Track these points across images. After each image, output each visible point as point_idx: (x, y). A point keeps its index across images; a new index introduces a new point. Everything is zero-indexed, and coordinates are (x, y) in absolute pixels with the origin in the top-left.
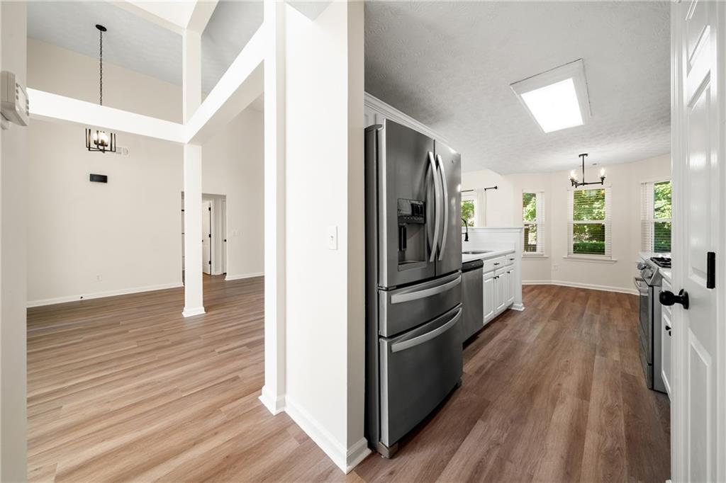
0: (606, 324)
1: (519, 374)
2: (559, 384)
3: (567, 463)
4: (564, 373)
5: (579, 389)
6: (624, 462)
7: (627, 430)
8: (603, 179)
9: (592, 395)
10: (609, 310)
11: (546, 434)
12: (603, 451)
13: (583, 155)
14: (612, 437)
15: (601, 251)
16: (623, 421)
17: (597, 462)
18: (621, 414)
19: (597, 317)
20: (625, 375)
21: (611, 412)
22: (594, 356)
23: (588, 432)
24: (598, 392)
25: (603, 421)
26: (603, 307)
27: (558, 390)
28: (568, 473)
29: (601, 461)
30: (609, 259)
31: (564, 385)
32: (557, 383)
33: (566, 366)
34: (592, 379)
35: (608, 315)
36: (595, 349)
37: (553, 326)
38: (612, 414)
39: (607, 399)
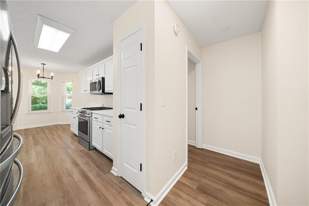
0: (60, 138)
1: (45, 178)
2: (66, 168)
3: (92, 188)
4: (63, 163)
5: (73, 165)
6: (101, 173)
7: (95, 165)
8: (52, 77)
9: (78, 163)
10: (57, 132)
11: (79, 187)
12: (96, 175)
13: (44, 64)
14: (94, 170)
15: (46, 108)
16: (92, 164)
17: (97, 179)
18: (90, 162)
19: (55, 137)
20: (81, 151)
21: (87, 163)
22: (67, 150)
23: (88, 174)
24: (79, 161)
25: (88, 168)
26: (53, 132)
27: (68, 170)
28: (95, 191)
29: (98, 178)
30: (49, 111)
31: (68, 167)
32: (64, 168)
33: (61, 160)
34: (74, 159)
35: (58, 134)
36: (65, 148)
37: (39, 148)
38: (88, 164)
39: (83, 161)
